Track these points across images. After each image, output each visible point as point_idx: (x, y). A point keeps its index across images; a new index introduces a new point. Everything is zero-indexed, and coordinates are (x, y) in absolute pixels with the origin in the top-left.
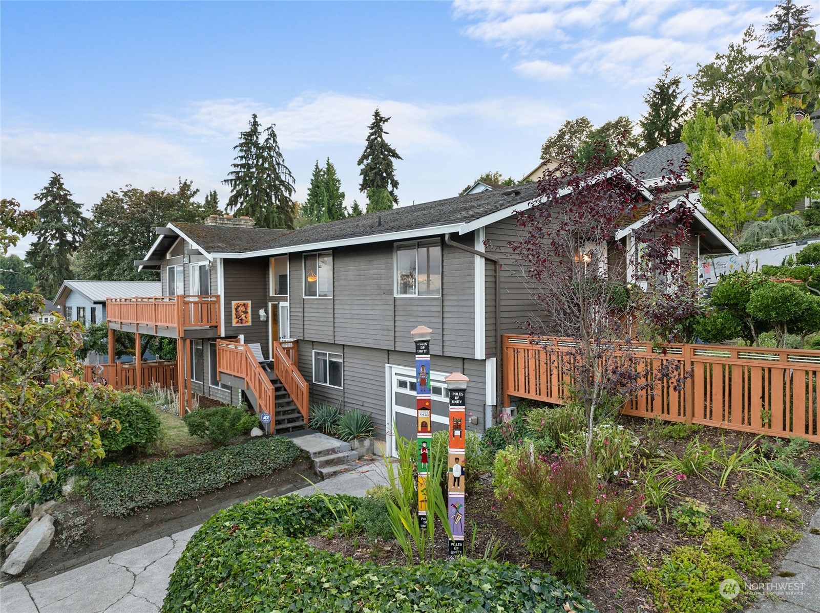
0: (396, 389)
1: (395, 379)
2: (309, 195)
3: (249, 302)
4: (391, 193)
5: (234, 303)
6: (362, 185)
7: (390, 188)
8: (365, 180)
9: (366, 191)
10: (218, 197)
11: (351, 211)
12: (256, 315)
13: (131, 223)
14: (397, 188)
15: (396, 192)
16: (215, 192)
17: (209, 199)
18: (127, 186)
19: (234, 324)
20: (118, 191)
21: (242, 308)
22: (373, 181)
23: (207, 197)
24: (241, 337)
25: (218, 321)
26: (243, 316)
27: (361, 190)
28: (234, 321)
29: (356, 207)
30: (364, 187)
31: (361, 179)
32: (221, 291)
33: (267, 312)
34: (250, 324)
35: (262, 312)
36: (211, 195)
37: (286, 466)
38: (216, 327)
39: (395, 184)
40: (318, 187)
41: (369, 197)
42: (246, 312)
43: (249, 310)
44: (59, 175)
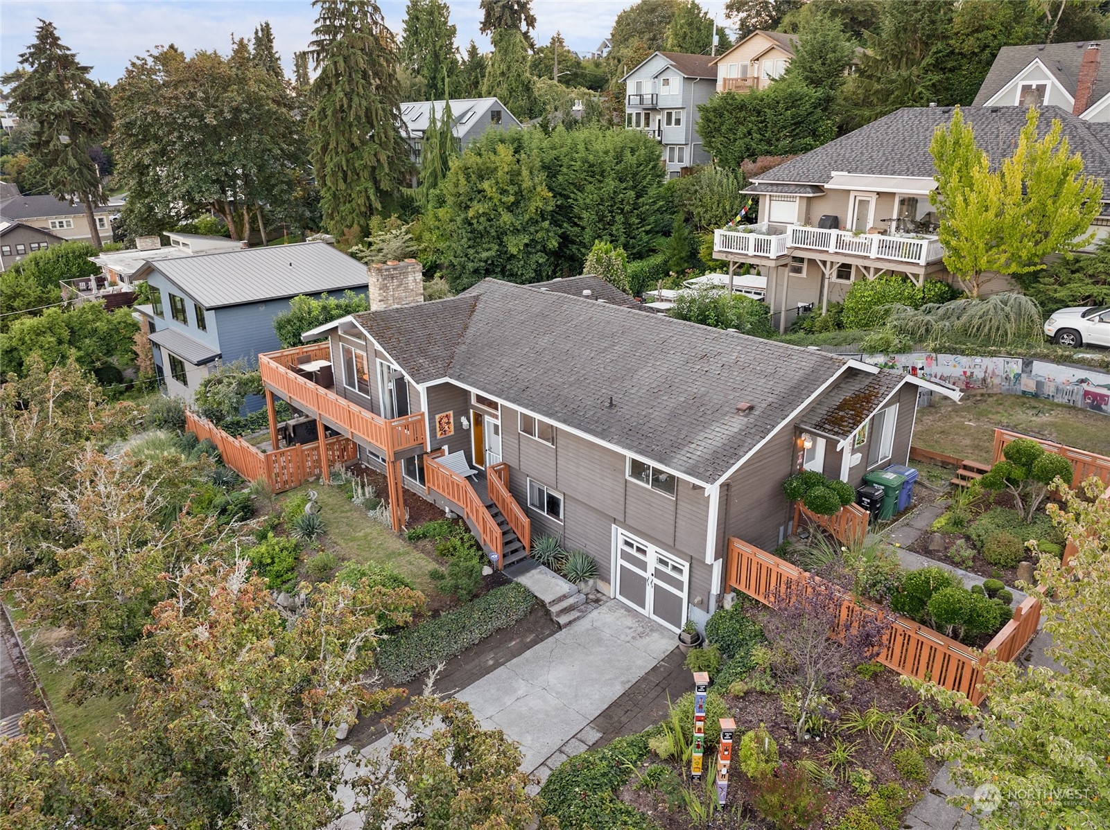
0: (621, 545)
1: (621, 539)
2: (405, 30)
3: (451, 413)
4: (526, 35)
5: (437, 417)
6: (484, 24)
7: (524, 26)
8: (488, 15)
9: (489, 32)
10: (272, 31)
11: (466, 58)
12: (458, 425)
13: (177, 112)
14: (533, 28)
15: (532, 33)
16: (267, 25)
17: (260, 34)
18: (157, 47)
19: (438, 436)
20: (145, 55)
21: (445, 420)
22: (500, 19)
23: (256, 33)
24: (446, 448)
25: (424, 439)
26: (446, 428)
27: (483, 30)
28: (439, 434)
29: (473, 52)
30: (486, 25)
31: (481, 15)
32: (424, 407)
33: (469, 421)
34: (452, 433)
35: (464, 420)
36: (262, 30)
37: (526, 616)
38: (422, 444)
39: (531, 21)
40: (418, 19)
41: (495, 43)
42: (448, 423)
43: (452, 420)
44: (50, 24)
